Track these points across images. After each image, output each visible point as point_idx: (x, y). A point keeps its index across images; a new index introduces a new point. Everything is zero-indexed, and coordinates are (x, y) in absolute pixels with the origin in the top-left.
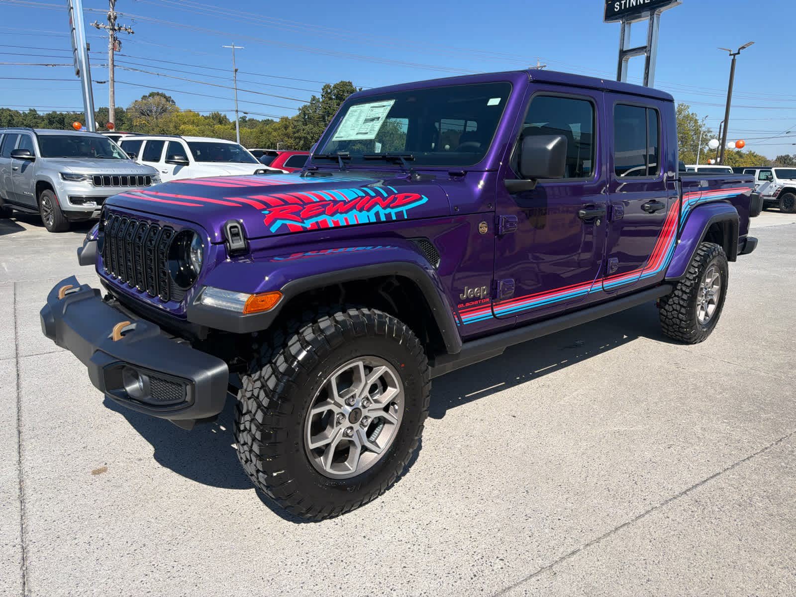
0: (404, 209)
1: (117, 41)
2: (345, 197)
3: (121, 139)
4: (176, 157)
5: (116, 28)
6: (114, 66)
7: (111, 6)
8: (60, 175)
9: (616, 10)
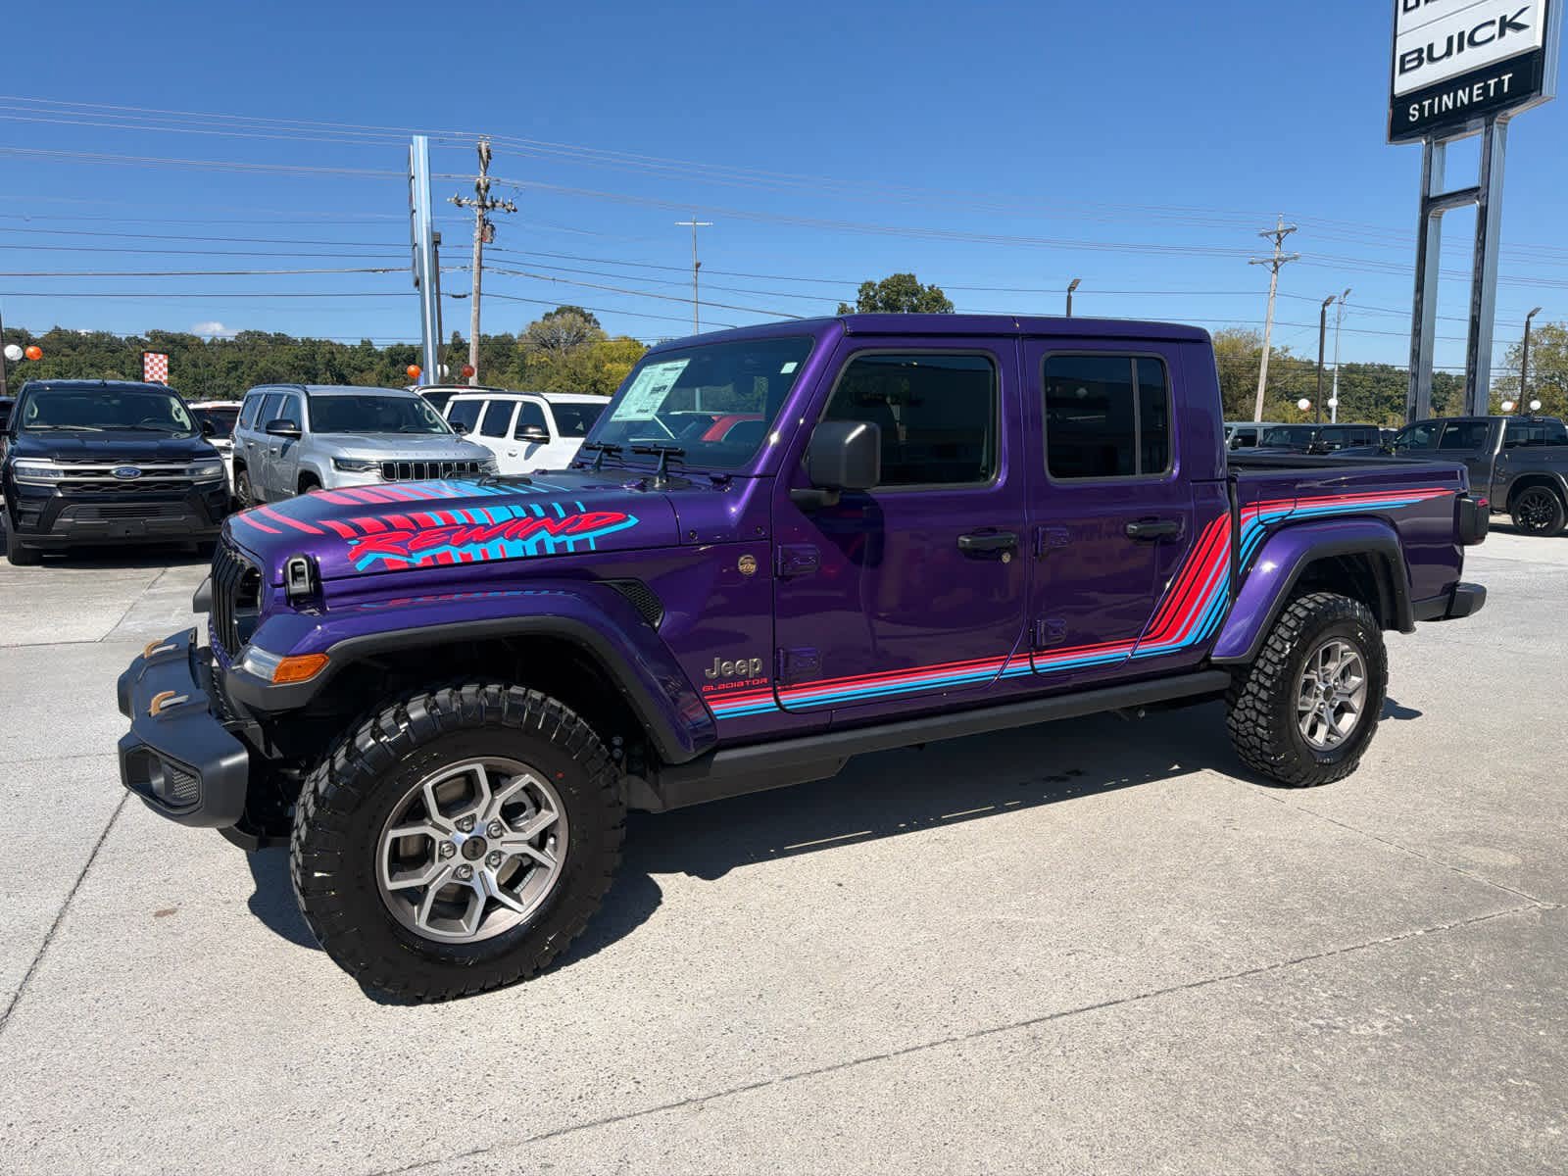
0: (591, 536)
1: (488, 226)
2: (490, 517)
3: (454, 398)
4: (531, 430)
5: (488, 203)
6: (481, 268)
7: (482, 168)
8: (332, 461)
9: (1411, 118)
